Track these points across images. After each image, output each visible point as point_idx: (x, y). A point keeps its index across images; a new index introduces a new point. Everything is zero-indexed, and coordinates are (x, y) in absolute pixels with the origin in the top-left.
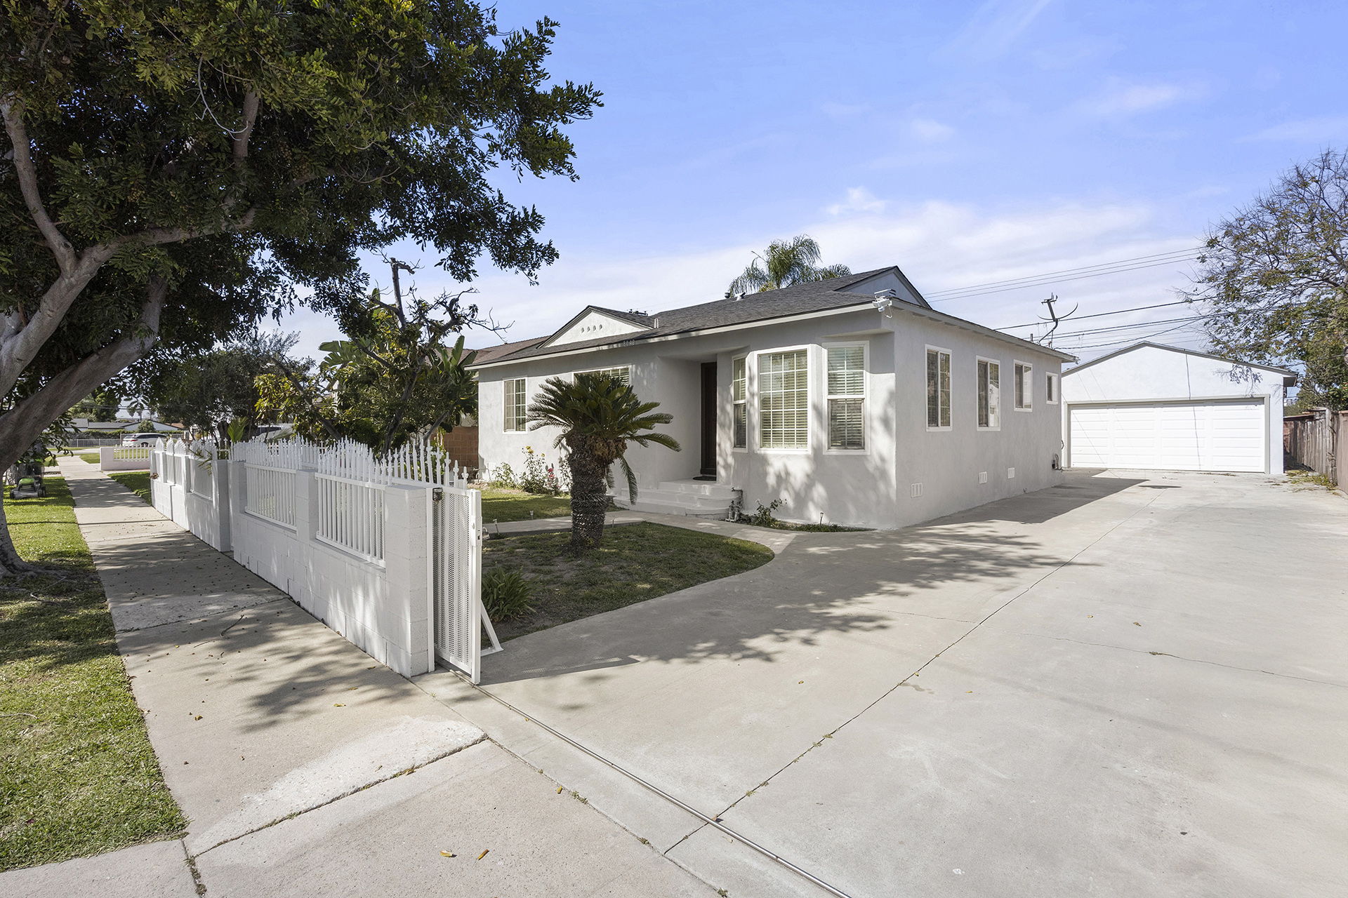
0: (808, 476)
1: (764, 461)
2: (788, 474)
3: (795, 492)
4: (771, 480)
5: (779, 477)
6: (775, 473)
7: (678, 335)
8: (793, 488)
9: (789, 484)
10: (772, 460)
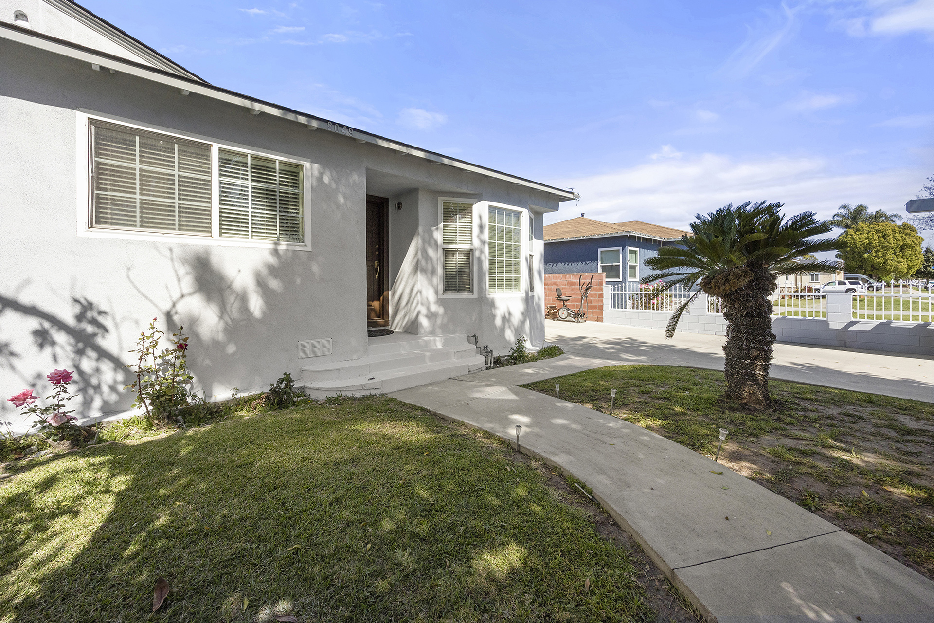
0: (523, 314)
1: (492, 304)
2: (510, 314)
3: (515, 329)
4: (498, 322)
5: (504, 319)
6: (501, 316)
7: (427, 154)
8: (513, 325)
9: (511, 324)
10: (498, 303)
